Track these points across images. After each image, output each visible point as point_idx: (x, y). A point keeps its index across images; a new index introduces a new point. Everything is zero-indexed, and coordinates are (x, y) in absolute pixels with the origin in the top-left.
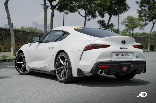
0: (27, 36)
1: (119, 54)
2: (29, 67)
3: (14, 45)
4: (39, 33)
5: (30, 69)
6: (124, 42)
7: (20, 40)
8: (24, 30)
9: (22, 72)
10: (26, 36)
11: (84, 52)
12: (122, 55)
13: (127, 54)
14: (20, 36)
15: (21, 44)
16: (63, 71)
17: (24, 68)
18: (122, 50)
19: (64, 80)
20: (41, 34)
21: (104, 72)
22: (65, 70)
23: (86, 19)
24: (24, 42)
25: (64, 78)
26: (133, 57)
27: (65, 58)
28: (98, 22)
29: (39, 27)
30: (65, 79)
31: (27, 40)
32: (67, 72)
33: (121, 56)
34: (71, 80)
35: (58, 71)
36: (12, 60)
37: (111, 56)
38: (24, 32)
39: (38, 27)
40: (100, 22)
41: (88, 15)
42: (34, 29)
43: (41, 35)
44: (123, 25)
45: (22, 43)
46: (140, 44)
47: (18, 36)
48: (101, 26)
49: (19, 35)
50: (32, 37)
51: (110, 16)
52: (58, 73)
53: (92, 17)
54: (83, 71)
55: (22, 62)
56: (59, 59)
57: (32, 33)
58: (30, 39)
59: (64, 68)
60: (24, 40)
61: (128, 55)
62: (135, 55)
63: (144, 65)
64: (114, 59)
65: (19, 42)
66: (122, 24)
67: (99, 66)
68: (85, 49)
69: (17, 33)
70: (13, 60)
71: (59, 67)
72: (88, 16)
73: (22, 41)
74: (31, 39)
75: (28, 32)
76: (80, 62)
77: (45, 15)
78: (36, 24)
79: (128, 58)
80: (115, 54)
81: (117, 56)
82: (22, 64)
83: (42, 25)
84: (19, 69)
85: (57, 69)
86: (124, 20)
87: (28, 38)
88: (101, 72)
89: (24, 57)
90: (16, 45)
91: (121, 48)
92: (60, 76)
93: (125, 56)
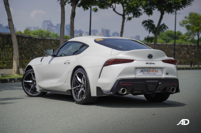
0: (35, 45)
1: (145, 70)
2: (40, 87)
3: (17, 59)
4: (54, 41)
5: (41, 89)
6: (150, 56)
7: (25, 51)
8: (31, 36)
9: (31, 93)
10: (33, 44)
11: (104, 67)
12: (148, 71)
13: (154, 71)
14: (25, 45)
15: (26, 56)
16: (80, 90)
17: (33, 88)
18: (149, 66)
19: (81, 101)
20: (56, 41)
21: (126, 90)
22: (83, 89)
23: (124, 18)
24: (30, 54)
25: (81, 98)
26: (162, 73)
27: (83, 75)
28: (143, 23)
29: (54, 28)
30: (83, 99)
31: (35, 50)
32: (84, 91)
33: (147, 73)
34: (90, 101)
35: (74, 90)
36: (14, 79)
37: (135, 73)
38: (30, 38)
39: (52, 28)
40: (146, 23)
41: (128, 12)
42: (45, 33)
43: (56, 43)
44: (183, 26)
45: (28, 55)
46: (172, 58)
47: (22, 45)
48: (147, 29)
49: (23, 43)
50: (43, 46)
51: (161, 13)
52: (75, 93)
53: (134, 16)
54: (102, 89)
55: (31, 80)
56: (76, 77)
57: (42, 40)
58: (39, 49)
59: (82, 87)
60: (30, 51)
61: (156, 71)
62: (165, 71)
63: (177, 83)
64: (138, 75)
65: (24, 53)
66: (181, 25)
67: (121, 83)
68: (105, 65)
69: (20, 39)
70: (16, 80)
71: (76, 85)
72: (127, 14)
73: (27, 52)
74: (41, 49)
75: (37, 38)
76: (99, 79)
77: (62, 14)
78: (49, 23)
79: (156, 74)
80: (140, 70)
81: (143, 73)
82: (31, 83)
83: (58, 25)
84: (27, 90)
85: (74, 88)
86: (185, 20)
87: (36, 48)
88: (123, 91)
89: (34, 74)
90: (20, 59)
91: (147, 63)
92: (77, 96)
93: (152, 73)
